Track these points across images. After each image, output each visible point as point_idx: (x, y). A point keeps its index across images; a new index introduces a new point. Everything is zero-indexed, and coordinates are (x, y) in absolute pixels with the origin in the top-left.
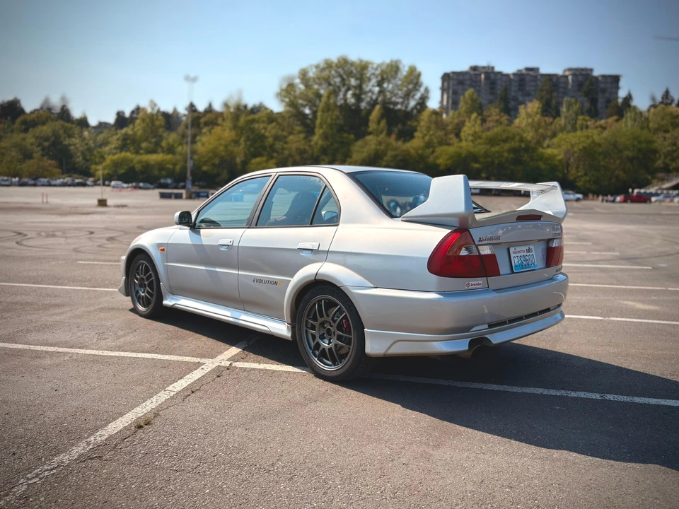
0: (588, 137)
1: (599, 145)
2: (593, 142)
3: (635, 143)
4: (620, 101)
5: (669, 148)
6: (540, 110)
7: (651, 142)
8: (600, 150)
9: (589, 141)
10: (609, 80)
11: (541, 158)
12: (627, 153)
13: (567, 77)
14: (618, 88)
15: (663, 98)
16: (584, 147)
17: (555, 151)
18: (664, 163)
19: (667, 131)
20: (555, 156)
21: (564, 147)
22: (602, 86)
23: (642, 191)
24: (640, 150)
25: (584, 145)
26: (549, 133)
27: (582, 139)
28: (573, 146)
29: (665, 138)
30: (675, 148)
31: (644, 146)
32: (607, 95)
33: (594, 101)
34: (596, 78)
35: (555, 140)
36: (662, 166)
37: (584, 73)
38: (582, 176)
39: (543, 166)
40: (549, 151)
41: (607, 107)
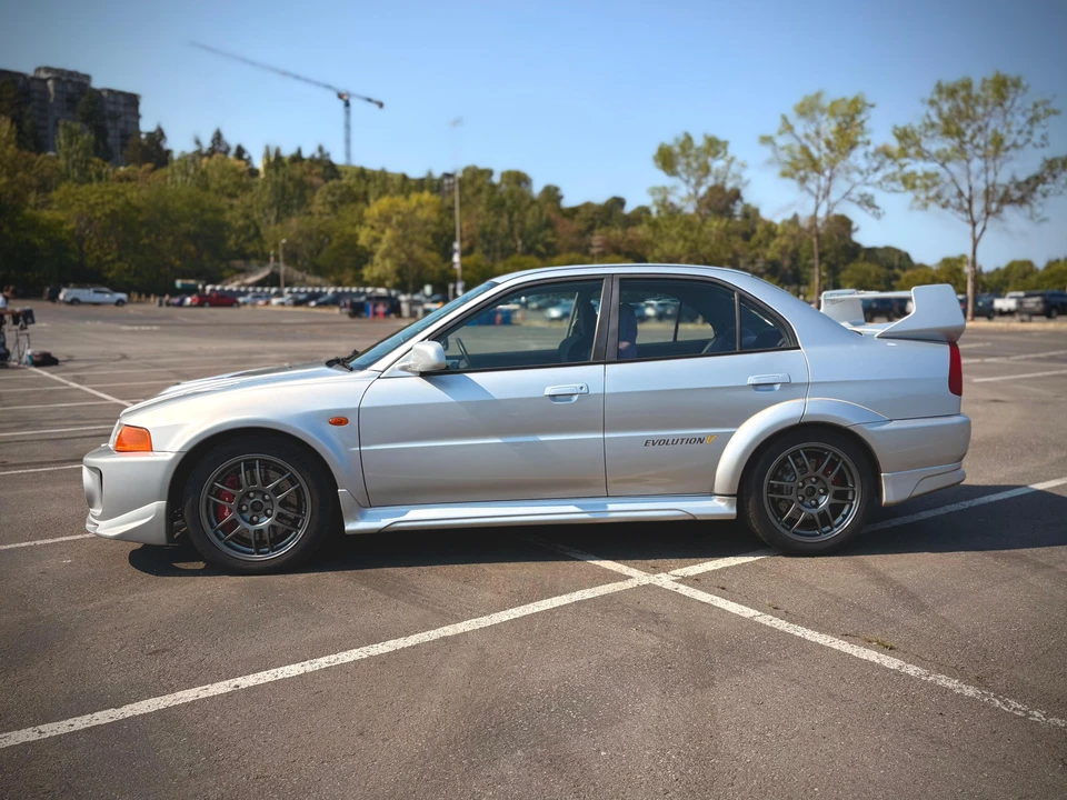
0: (117, 195)
1: (139, 210)
2: (128, 203)
3: (197, 211)
4: (143, 136)
5: (241, 222)
6: (13, 136)
7: (220, 211)
8: (140, 218)
9: (121, 201)
10: (121, 99)
11: (33, 225)
12: (184, 226)
13: (45, 80)
14: (138, 116)
15: (213, 142)
16: (113, 212)
17: (61, 216)
18: (236, 244)
19: (232, 196)
20: (61, 223)
21: (76, 209)
22: (112, 108)
23: (218, 288)
24: (204, 223)
25: (113, 207)
26: (34, 181)
27: (107, 197)
28: (92, 208)
29: (231, 206)
30: (248, 222)
31: (209, 216)
32: (121, 125)
33: (101, 133)
34: (98, 92)
35: (55, 195)
36: (234, 248)
37: (75, 80)
38: (113, 261)
39: (39, 242)
40: (46, 214)
41: (124, 145)
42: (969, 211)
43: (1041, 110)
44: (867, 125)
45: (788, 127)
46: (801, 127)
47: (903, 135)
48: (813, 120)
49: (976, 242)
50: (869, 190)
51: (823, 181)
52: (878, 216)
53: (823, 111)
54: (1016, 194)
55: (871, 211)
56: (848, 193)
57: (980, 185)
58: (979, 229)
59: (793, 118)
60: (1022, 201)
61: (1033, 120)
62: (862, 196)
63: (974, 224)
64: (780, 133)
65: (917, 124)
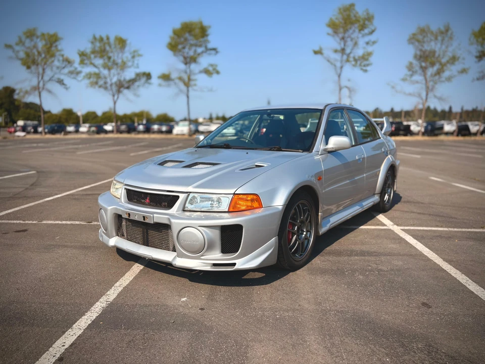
42: (111, 89)
43: (136, 54)
44: (59, 47)
45: (20, 42)
46: (28, 43)
47: (82, 55)
48: (32, 40)
49: (115, 103)
50: (62, 77)
51: (41, 70)
52: (67, 89)
53: (37, 37)
54: (126, 85)
55: (63, 86)
56: (53, 77)
57: (115, 79)
58: (116, 97)
59: (23, 38)
60: (128, 88)
61: (133, 57)
62: (59, 79)
63: (114, 96)
64: (17, 44)
65: (88, 51)
